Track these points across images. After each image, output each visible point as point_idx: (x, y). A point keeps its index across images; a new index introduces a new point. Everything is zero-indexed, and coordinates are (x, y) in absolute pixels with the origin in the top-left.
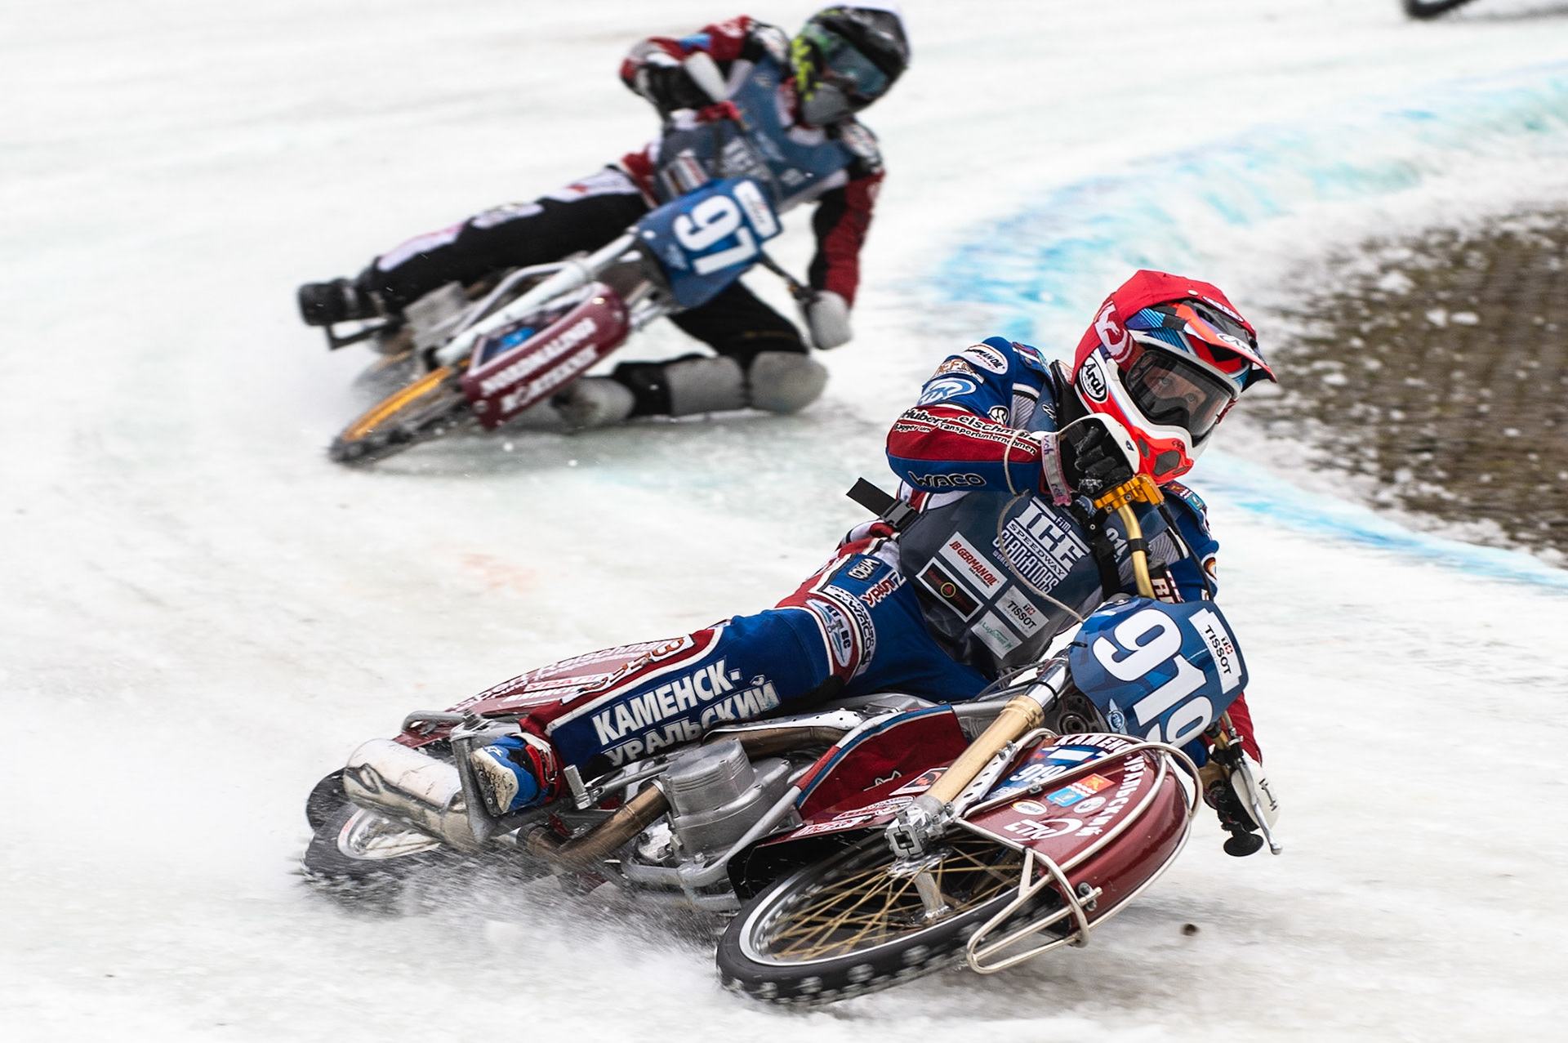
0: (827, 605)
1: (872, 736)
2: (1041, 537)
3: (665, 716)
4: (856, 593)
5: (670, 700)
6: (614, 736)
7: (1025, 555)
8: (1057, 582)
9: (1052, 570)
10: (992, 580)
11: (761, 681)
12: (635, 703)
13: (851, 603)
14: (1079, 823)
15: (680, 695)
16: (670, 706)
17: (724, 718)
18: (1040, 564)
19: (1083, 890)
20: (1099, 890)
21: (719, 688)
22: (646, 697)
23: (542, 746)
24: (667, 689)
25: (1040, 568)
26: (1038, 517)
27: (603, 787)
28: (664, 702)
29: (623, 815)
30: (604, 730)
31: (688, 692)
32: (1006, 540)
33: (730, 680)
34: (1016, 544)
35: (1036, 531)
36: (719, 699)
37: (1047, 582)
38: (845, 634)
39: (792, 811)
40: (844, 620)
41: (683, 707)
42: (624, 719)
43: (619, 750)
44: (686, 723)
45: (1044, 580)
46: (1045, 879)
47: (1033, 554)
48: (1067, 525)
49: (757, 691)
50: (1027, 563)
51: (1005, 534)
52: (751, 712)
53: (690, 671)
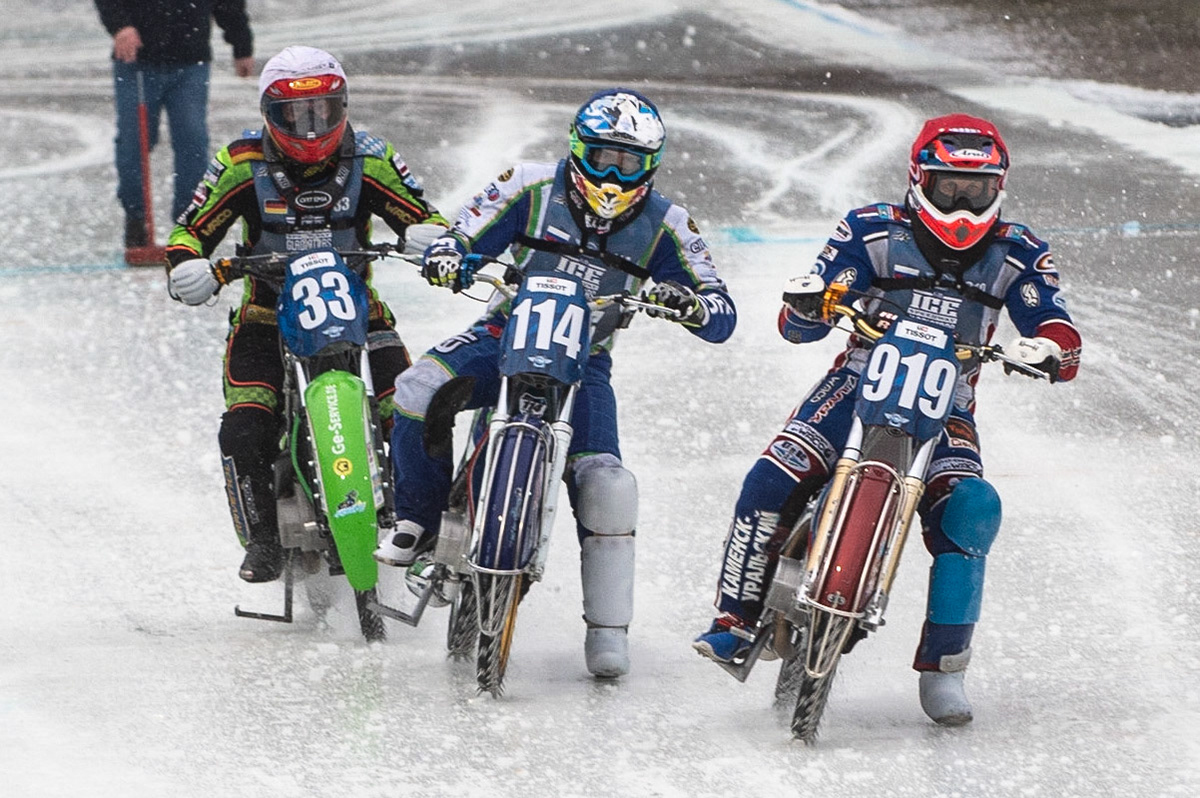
3: (742, 563)
4: (807, 420)
5: (736, 554)
6: (737, 590)
15: (738, 549)
16: (738, 557)
24: (731, 551)
28: (735, 557)
30: (730, 592)
31: (738, 545)
33: (747, 523)
36: (753, 535)
38: (799, 454)
41: (744, 553)
42: (732, 580)
43: (746, 593)
49: (762, 519)
52: (773, 528)
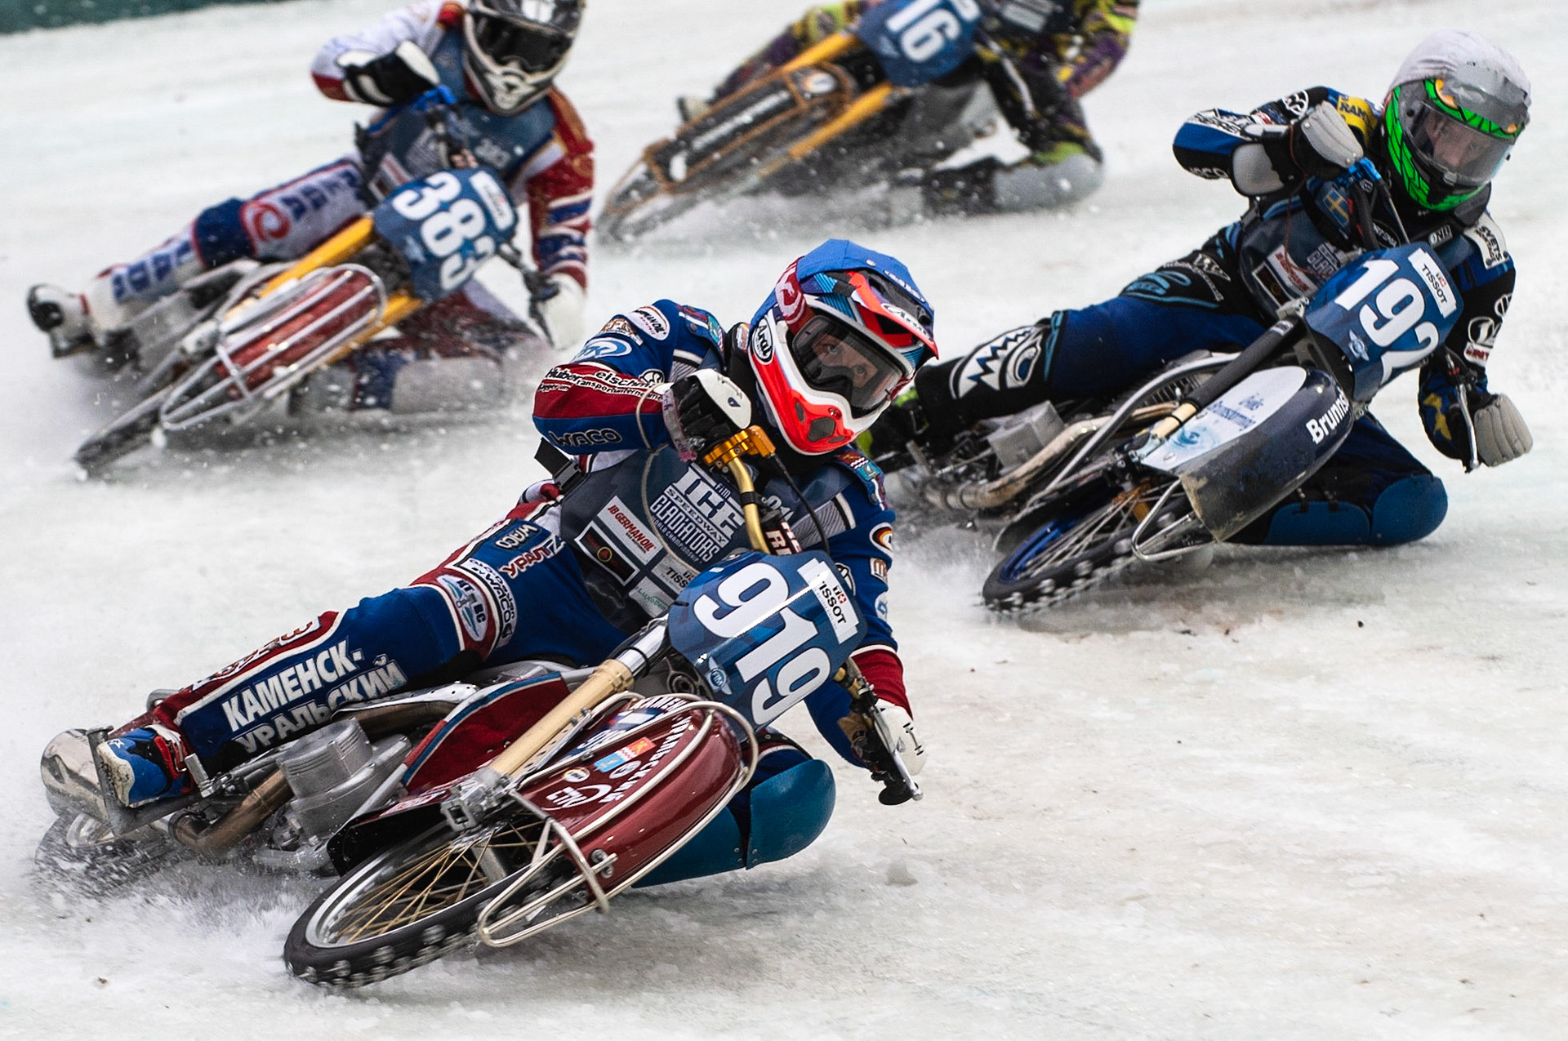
0: (459, 579)
1: (480, 708)
2: (700, 503)
3: (291, 699)
4: (495, 567)
5: (294, 682)
6: (244, 722)
7: (683, 521)
8: (718, 549)
9: (712, 537)
10: (648, 545)
11: (384, 660)
12: (260, 687)
13: (488, 576)
14: (608, 788)
15: (304, 677)
16: (294, 689)
17: (351, 698)
18: (698, 531)
19: (597, 857)
20: (614, 855)
21: (341, 668)
22: (270, 681)
23: (172, 736)
24: (290, 672)
25: (699, 534)
26: (697, 483)
27: (231, 773)
28: (288, 685)
29: (250, 800)
30: (235, 718)
31: (311, 674)
32: (664, 505)
33: (353, 661)
34: (674, 510)
35: (695, 496)
36: (344, 680)
37: (706, 549)
38: (478, 608)
39: (399, 788)
40: (477, 592)
41: (307, 690)
42: (251, 704)
43: (249, 736)
44: (312, 706)
45: (703, 546)
46: (558, 848)
47: (691, 521)
48: (727, 492)
49: (381, 671)
50: (685, 529)
51: (663, 500)
52: (378, 691)
53: (313, 654)
